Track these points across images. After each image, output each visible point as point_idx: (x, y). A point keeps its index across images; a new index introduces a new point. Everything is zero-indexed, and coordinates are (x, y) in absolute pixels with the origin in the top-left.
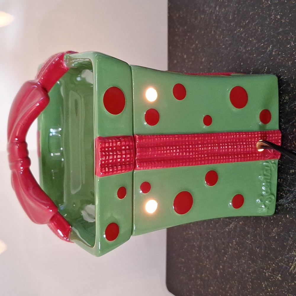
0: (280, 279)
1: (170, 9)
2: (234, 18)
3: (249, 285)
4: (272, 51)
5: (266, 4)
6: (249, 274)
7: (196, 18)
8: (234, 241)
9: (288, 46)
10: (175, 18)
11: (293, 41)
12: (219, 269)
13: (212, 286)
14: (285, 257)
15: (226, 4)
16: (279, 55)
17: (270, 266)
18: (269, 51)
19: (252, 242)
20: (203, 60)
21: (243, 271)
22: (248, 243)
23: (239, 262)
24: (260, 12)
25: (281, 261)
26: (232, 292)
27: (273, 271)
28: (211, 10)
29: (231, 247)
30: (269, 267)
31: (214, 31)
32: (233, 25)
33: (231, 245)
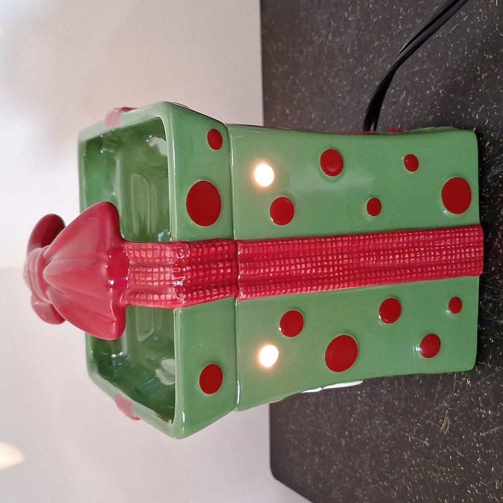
0: (427, 444)
1: (264, 38)
2: (353, 51)
3: (386, 458)
4: (406, 99)
5: (396, 30)
6: (386, 441)
7: (301, 53)
8: (364, 391)
9: (428, 93)
10: (271, 53)
11: (433, 84)
12: (345, 437)
13: (335, 465)
14: (434, 411)
15: (342, 30)
16: (415, 106)
17: (413, 425)
18: (403, 100)
19: (388, 391)
20: (313, 117)
21: (378, 437)
22: (382, 393)
23: (371, 424)
24: (388, 42)
25: (428, 417)
26: (363, 471)
27: (418, 432)
28: (320, 40)
29: (360, 402)
30: (412, 428)
31: (327, 72)
32: (353, 61)
33: (360, 399)
